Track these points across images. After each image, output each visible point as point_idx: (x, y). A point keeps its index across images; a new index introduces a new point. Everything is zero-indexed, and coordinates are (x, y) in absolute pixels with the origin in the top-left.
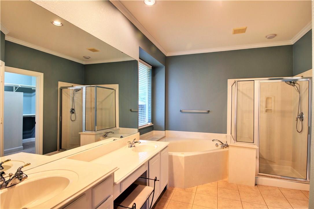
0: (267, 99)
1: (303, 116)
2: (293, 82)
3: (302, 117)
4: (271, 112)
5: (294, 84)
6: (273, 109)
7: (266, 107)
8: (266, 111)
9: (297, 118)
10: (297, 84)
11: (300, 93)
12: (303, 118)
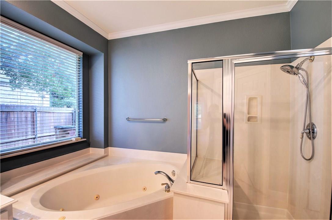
0: (250, 100)
1: (315, 129)
2: (296, 67)
3: (313, 133)
4: (257, 121)
5: (298, 70)
6: (259, 115)
7: (248, 114)
8: (249, 120)
9: (303, 133)
10: (303, 70)
11: (308, 87)
12: (315, 134)
